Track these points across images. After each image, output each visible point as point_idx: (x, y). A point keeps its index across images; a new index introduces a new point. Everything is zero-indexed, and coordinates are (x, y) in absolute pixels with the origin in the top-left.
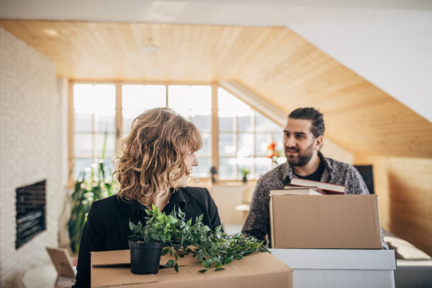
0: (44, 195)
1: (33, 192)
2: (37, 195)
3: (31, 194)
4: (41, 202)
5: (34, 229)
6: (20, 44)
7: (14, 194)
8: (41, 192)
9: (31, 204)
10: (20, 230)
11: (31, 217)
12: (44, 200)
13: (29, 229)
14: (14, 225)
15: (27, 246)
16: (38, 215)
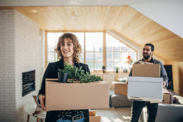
0: (35, 76)
1: (30, 75)
2: (31, 76)
3: (29, 76)
4: (33, 79)
5: (30, 89)
6: (24, 17)
7: (22, 75)
8: (33, 75)
9: (30, 80)
10: (24, 89)
11: (29, 84)
12: (35, 78)
13: (28, 89)
14: (22, 87)
15: (27, 96)
16: (32, 84)
